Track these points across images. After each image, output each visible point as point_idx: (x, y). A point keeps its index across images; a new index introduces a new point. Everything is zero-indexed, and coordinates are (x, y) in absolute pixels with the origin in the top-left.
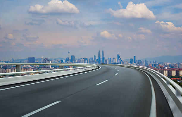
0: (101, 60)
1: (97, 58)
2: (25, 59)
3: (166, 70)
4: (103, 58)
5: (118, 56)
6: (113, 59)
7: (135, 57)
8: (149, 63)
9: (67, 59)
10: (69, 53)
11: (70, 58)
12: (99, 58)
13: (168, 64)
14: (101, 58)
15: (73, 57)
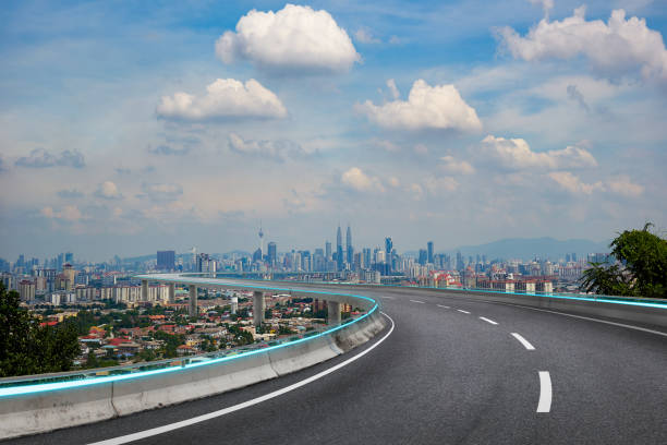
0: (345, 254)
1: (334, 249)
2: (148, 258)
3: (510, 282)
4: (350, 250)
5: (389, 244)
6: (376, 251)
7: (430, 244)
8: (467, 263)
9: (257, 255)
10: (261, 235)
11: (265, 252)
12: (340, 248)
13: (515, 265)
14: (344, 249)
15: (272, 248)
